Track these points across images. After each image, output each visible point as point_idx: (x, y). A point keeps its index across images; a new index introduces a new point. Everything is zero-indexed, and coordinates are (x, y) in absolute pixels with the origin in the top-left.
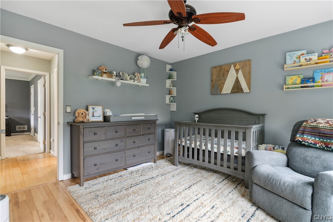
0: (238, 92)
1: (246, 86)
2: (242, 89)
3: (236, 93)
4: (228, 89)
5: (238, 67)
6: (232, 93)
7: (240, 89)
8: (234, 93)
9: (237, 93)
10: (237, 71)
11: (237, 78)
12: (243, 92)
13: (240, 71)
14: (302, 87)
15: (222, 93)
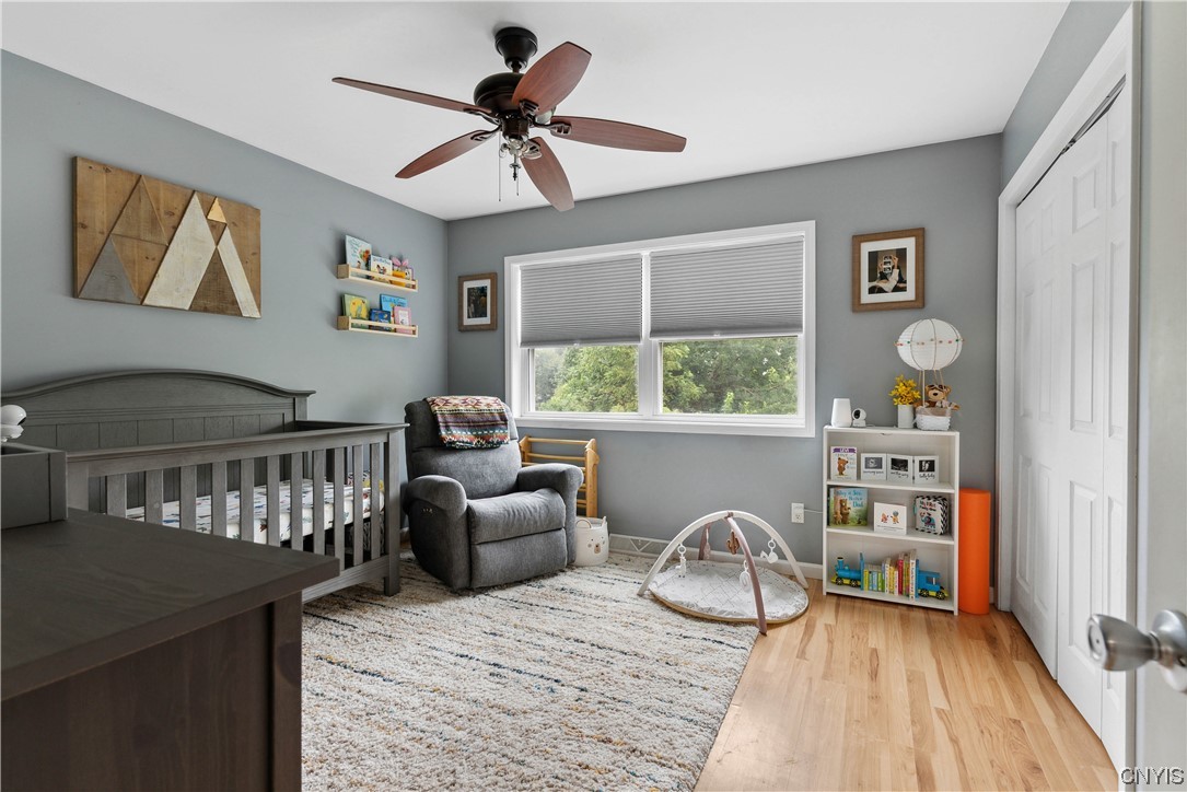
0: (220, 311)
1: (250, 296)
2: (235, 302)
3: (213, 312)
4: (177, 290)
5: (217, 214)
6: (195, 310)
7: (230, 300)
8: (206, 310)
9: (218, 313)
10: (217, 230)
11: (216, 255)
12: (241, 315)
13: (227, 232)
14: (370, 327)
15: (146, 302)
